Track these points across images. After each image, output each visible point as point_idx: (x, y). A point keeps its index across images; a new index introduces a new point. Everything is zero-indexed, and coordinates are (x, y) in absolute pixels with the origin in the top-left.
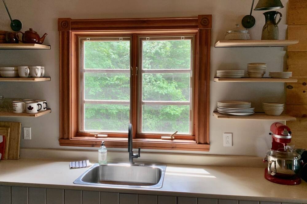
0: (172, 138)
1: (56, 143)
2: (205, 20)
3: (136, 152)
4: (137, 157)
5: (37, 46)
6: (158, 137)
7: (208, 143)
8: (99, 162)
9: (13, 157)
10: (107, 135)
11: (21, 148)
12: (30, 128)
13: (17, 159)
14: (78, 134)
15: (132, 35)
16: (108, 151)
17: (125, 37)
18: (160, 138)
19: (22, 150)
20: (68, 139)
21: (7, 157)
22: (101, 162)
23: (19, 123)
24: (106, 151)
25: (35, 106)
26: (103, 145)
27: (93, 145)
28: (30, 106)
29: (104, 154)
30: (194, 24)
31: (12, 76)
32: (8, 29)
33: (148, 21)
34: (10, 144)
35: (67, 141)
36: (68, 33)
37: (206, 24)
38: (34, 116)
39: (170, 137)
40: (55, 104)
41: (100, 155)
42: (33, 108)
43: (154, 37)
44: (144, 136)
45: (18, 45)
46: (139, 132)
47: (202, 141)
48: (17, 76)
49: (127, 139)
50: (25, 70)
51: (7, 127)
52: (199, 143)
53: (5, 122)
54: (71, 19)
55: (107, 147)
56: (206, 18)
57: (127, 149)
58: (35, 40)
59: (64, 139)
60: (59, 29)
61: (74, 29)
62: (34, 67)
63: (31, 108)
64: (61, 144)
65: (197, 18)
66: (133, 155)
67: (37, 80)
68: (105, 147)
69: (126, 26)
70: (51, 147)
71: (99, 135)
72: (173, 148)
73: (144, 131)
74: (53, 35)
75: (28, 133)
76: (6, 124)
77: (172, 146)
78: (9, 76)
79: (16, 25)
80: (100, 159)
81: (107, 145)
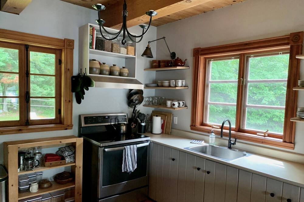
0: (265, 135)
1: (189, 128)
2: (297, 37)
3: (233, 141)
4: (233, 144)
5: (178, 68)
6: (255, 133)
7: (293, 142)
8: (210, 143)
9: (167, 133)
10: (219, 127)
11: (171, 128)
12: (177, 117)
13: (169, 134)
14: (202, 124)
15: (240, 54)
16: (216, 137)
17: (235, 56)
18: (256, 134)
19: (172, 129)
20: (195, 126)
21: (164, 132)
22: (211, 143)
23: (171, 113)
24: (215, 137)
25: (176, 104)
26: (212, 132)
27: (209, 132)
28: (174, 104)
29: (213, 139)
30: (286, 42)
31: (167, 86)
32: (169, 58)
33: (249, 43)
34: (166, 125)
35: (194, 127)
36: (199, 57)
37: (298, 40)
38: (175, 109)
39: (263, 135)
40: (189, 103)
41: (210, 138)
42: (175, 105)
43: (257, 55)
44: (244, 131)
45: (171, 68)
46: (241, 128)
47: (287, 140)
48: (170, 86)
49: (229, 131)
50: (173, 82)
51: (166, 115)
52: (285, 142)
53: (165, 112)
54: (201, 48)
55: (215, 135)
56: (298, 35)
57: (228, 138)
58: (179, 64)
59: (193, 126)
60: (194, 56)
61: (202, 55)
62: (177, 81)
63: (174, 105)
64: (192, 129)
65: (289, 36)
66: (230, 142)
67: (177, 88)
68: (214, 134)
69: (236, 48)
70: (186, 130)
71: (214, 127)
72: (262, 142)
73: (246, 128)
74: (190, 60)
75: (176, 120)
76: (166, 114)
77: (262, 141)
78: (166, 86)
79: (173, 55)
80: (210, 142)
81: (217, 134)
